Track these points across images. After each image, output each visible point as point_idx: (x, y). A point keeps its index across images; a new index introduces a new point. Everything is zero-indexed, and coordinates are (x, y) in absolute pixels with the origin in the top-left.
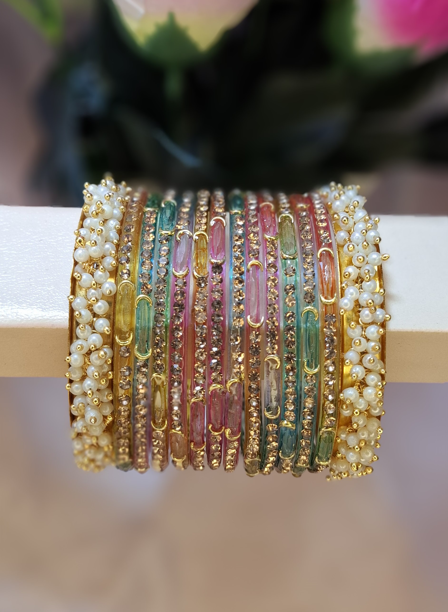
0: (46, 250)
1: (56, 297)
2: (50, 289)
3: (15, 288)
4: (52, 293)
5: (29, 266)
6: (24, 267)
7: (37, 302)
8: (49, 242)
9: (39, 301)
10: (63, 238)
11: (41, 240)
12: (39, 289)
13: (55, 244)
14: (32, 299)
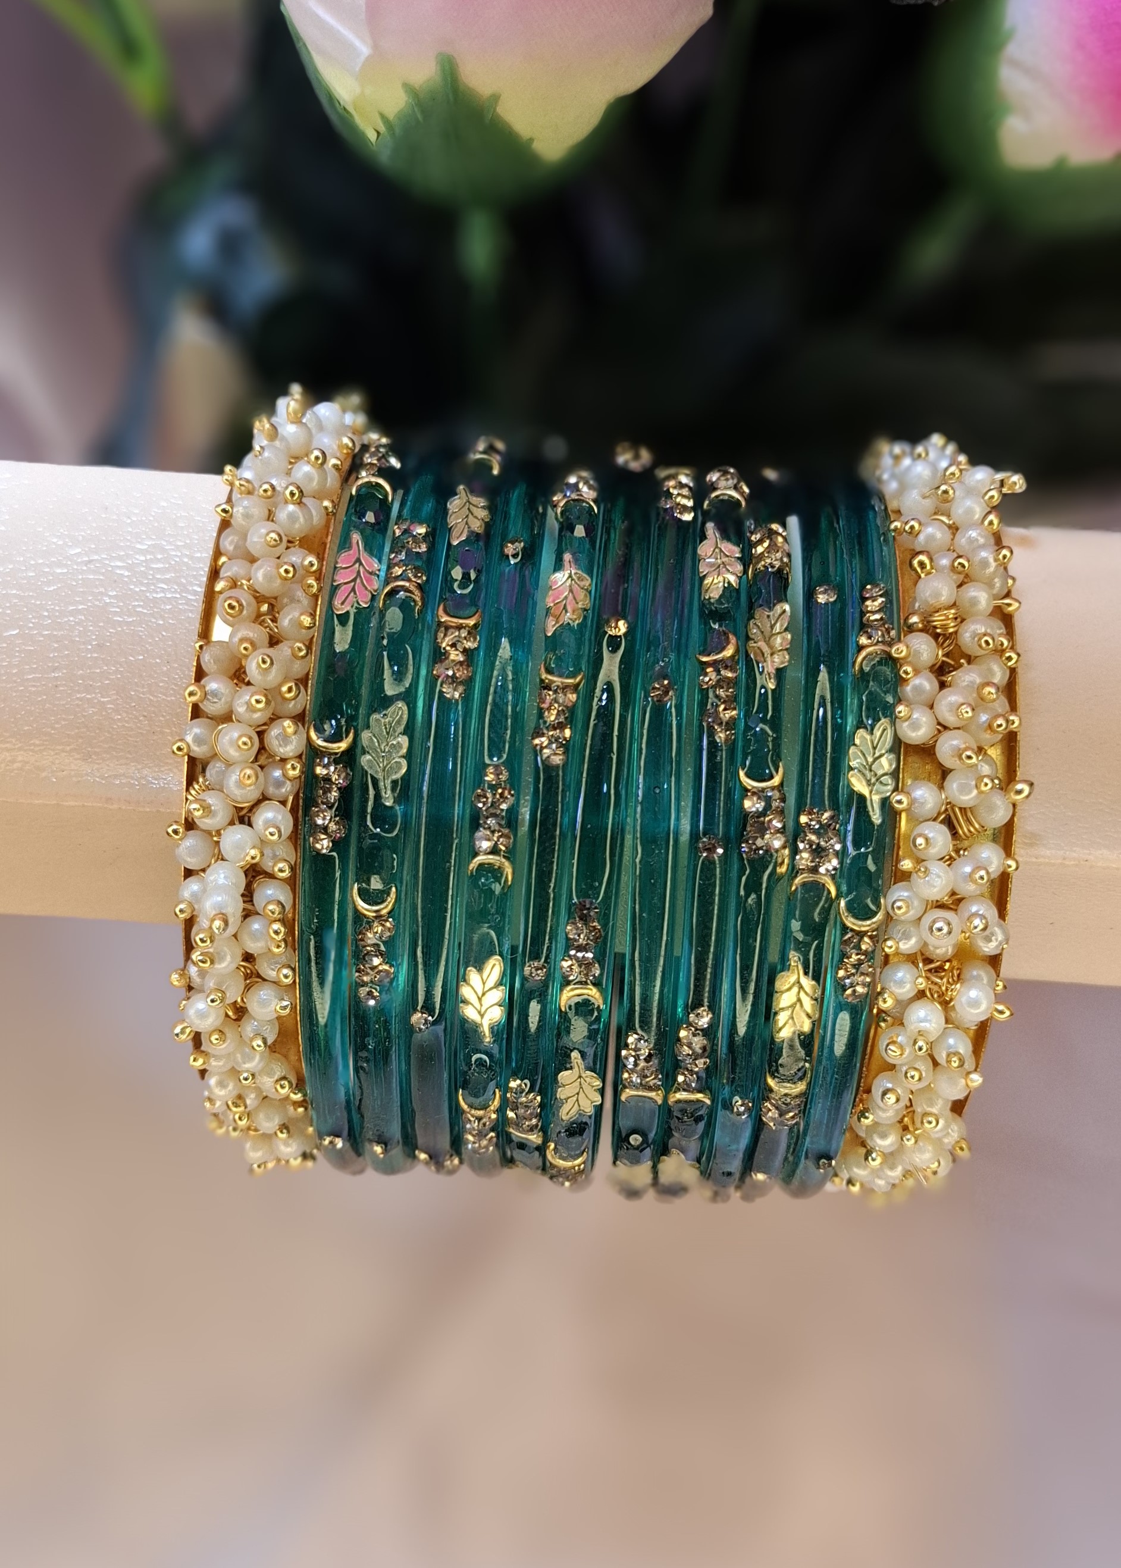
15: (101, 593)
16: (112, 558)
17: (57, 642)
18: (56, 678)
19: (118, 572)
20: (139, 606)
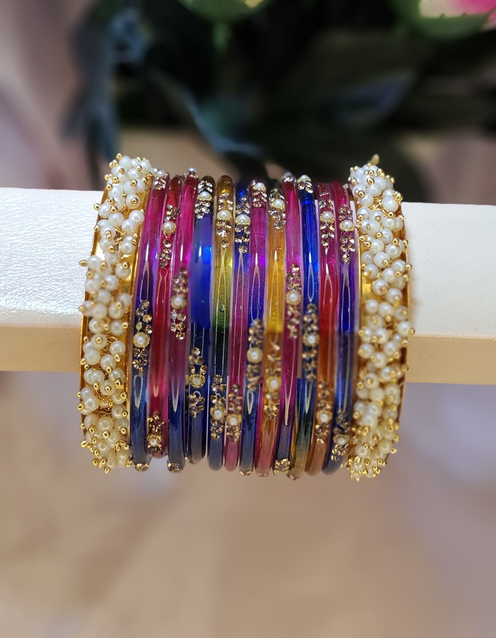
0: (61, 240)
1: (71, 294)
2: (64, 285)
3: (28, 284)
4: (66, 289)
5: (43, 258)
6: (38, 259)
7: (50, 300)
8: (63, 231)
9: (53, 298)
10: (79, 226)
11: (56, 228)
12: (53, 285)
13: (70, 232)
14: (45, 296)
15: (60, 241)
16: (65, 227)
17: (44, 262)
18: (44, 277)
19: (67, 232)
20: (76, 246)
